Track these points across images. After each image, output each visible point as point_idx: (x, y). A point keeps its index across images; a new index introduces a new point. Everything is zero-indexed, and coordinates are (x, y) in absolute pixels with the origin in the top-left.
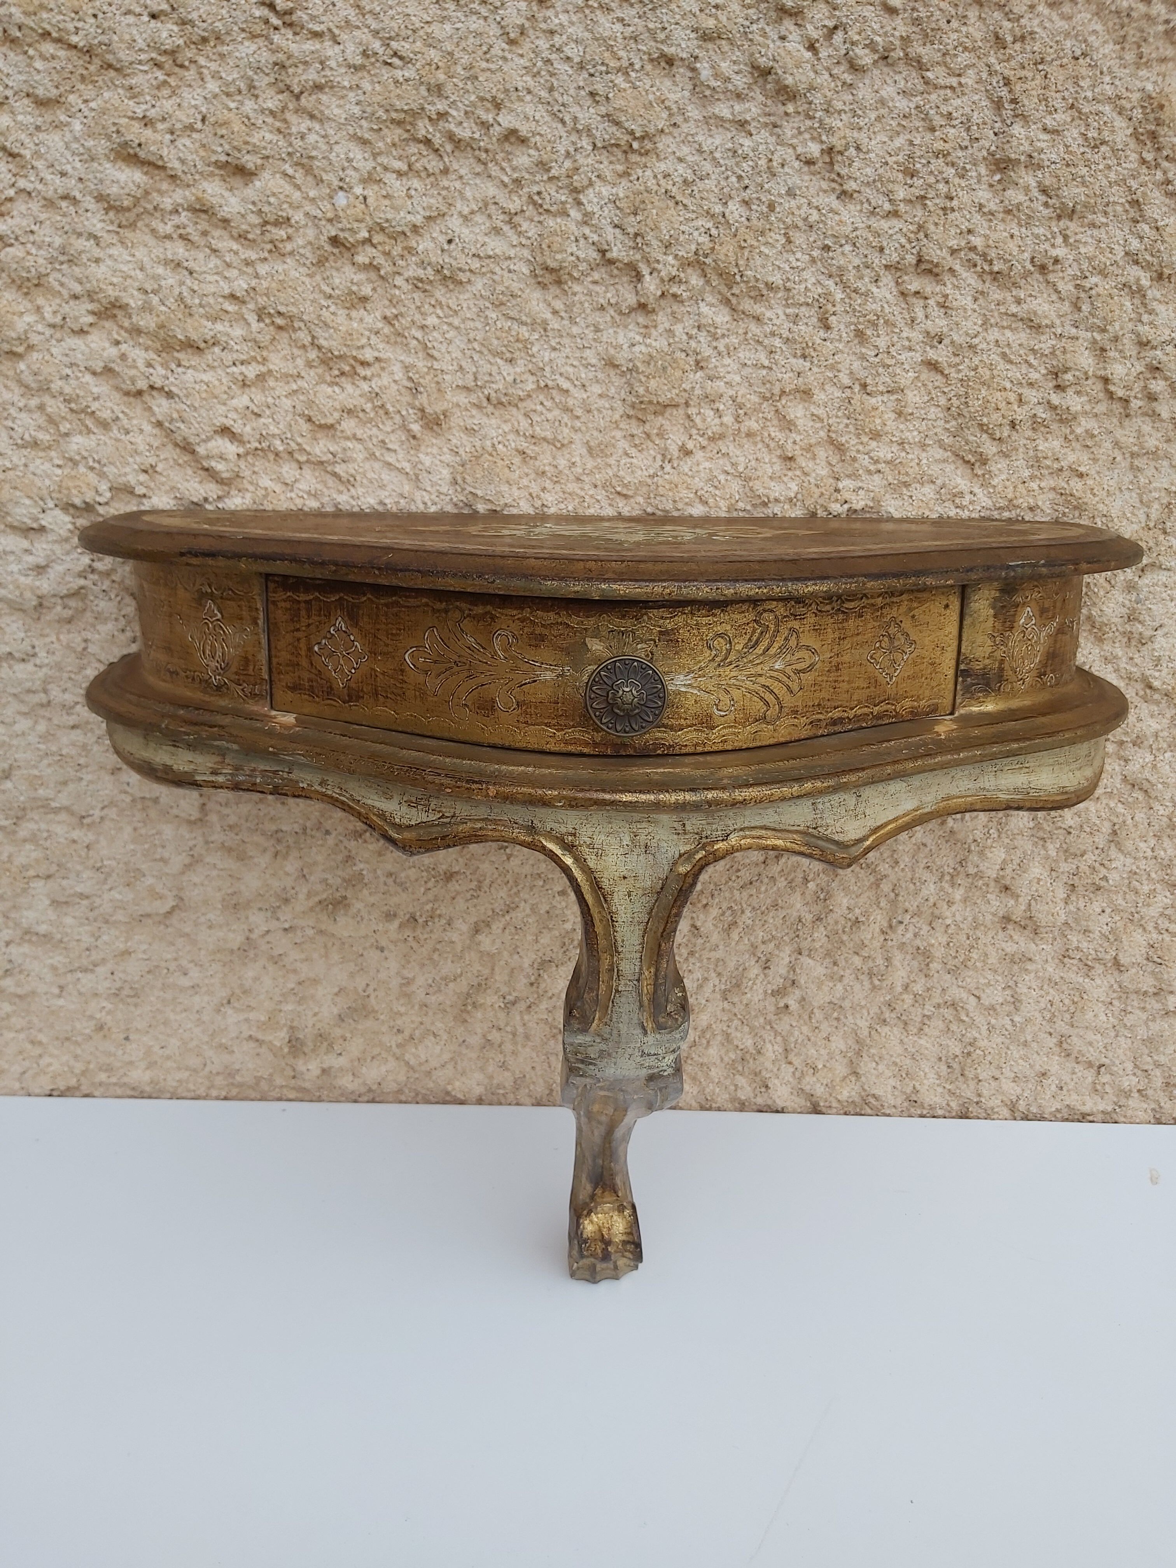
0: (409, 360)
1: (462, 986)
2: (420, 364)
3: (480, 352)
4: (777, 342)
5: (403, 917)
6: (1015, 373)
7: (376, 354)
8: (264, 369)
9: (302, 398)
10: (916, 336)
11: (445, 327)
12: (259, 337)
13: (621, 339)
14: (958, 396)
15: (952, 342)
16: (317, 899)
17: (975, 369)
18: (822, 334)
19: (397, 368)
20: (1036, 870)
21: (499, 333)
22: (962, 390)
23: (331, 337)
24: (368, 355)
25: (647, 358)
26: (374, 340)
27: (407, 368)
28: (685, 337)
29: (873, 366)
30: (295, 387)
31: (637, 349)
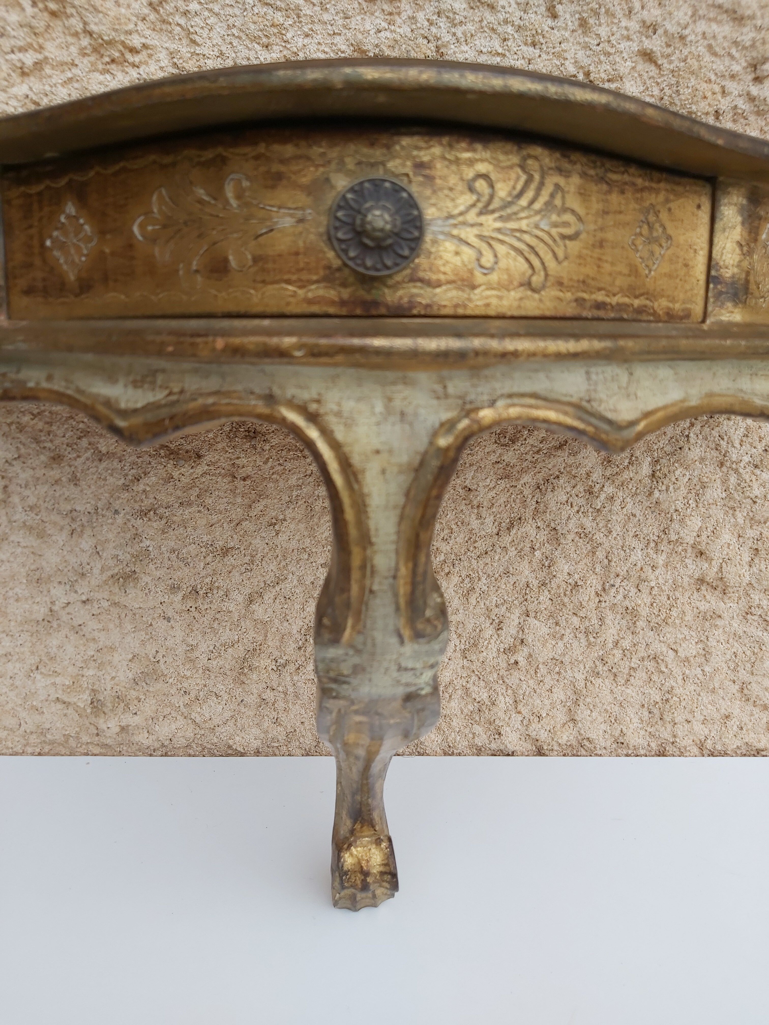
0: (173, 46)
1: (240, 651)
2: (184, 50)
3: (239, 38)
4: (510, 29)
5: (185, 589)
6: (720, 66)
7: (143, 40)
8: (40, 57)
9: (76, 85)
10: (634, 25)
11: (206, 13)
12: (34, 23)
13: (368, 26)
14: (670, 86)
15: (666, 32)
16: (110, 573)
17: (685, 60)
18: (550, 22)
19: (163, 55)
20: (727, 537)
21: (255, 18)
22: (673, 81)
23: (101, 22)
24: (136, 41)
25: (391, 43)
26: (141, 26)
27: (172, 54)
28: (426, 23)
29: (596, 54)
30: (70, 75)
31: (382, 34)
